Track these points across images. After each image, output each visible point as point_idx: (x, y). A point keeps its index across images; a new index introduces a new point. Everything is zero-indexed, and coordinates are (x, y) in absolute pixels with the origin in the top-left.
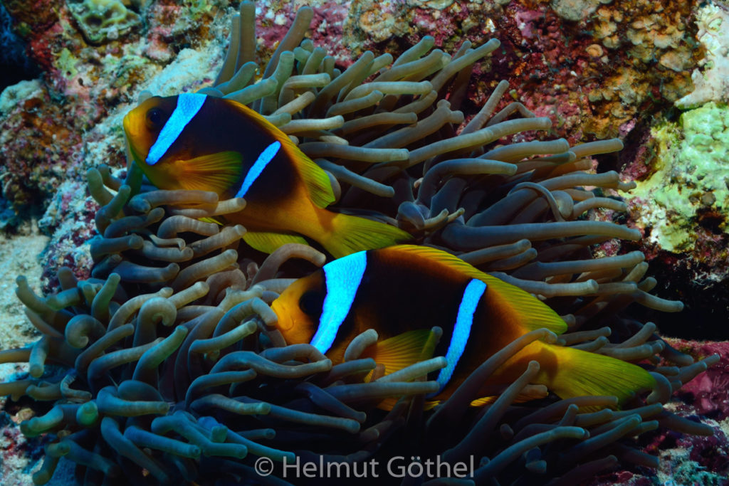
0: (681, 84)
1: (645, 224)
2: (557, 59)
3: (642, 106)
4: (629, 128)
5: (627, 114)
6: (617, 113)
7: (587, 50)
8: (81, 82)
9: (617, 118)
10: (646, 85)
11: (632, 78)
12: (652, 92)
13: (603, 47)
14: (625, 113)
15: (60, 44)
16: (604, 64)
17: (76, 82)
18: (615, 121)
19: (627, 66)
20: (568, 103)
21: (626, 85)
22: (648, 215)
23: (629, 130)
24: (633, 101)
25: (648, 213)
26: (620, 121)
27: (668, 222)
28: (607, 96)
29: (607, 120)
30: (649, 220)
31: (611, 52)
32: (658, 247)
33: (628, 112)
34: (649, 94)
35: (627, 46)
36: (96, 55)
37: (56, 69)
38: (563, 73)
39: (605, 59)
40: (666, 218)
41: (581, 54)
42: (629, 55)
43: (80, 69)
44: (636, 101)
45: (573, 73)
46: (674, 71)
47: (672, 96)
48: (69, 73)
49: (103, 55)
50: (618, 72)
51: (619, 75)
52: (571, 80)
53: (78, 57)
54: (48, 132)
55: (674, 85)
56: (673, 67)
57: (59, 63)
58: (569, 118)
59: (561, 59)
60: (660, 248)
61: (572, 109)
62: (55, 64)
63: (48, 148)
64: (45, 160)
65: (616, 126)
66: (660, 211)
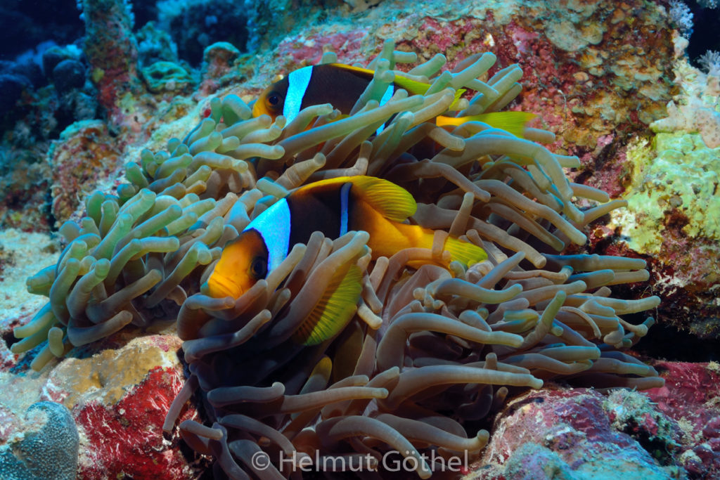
0: (657, 111)
1: (615, 225)
2: (547, 78)
3: (620, 126)
4: (607, 141)
5: (606, 129)
6: (597, 127)
7: (574, 75)
8: (136, 119)
9: (597, 131)
10: (625, 110)
11: (613, 102)
12: (630, 116)
13: (589, 74)
14: (604, 128)
15: (125, 88)
16: (589, 87)
17: (132, 118)
18: (595, 133)
19: (610, 92)
20: (553, 114)
21: (607, 106)
22: (619, 218)
23: (606, 143)
24: (611, 119)
25: (618, 216)
26: (598, 134)
27: (637, 225)
28: (589, 112)
29: (587, 131)
30: (619, 221)
31: (595, 79)
32: (625, 246)
33: (607, 127)
34: (628, 117)
35: (611, 75)
36: (153, 100)
37: (117, 108)
38: (552, 90)
39: (590, 84)
40: (635, 222)
41: (569, 79)
42: (611, 83)
43: (137, 108)
44: (615, 120)
45: (560, 91)
46: (651, 100)
47: (648, 120)
48: (127, 111)
49: (159, 101)
50: (600, 94)
51: (601, 97)
52: (558, 96)
53: (138, 99)
54: (100, 155)
55: (650, 111)
56: (651, 97)
57: (121, 103)
58: (553, 127)
59: (550, 78)
60: (627, 248)
61: (556, 120)
62: (118, 103)
63: (96, 167)
64: (92, 177)
65: (595, 137)
66: (629, 215)
